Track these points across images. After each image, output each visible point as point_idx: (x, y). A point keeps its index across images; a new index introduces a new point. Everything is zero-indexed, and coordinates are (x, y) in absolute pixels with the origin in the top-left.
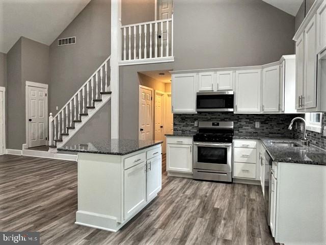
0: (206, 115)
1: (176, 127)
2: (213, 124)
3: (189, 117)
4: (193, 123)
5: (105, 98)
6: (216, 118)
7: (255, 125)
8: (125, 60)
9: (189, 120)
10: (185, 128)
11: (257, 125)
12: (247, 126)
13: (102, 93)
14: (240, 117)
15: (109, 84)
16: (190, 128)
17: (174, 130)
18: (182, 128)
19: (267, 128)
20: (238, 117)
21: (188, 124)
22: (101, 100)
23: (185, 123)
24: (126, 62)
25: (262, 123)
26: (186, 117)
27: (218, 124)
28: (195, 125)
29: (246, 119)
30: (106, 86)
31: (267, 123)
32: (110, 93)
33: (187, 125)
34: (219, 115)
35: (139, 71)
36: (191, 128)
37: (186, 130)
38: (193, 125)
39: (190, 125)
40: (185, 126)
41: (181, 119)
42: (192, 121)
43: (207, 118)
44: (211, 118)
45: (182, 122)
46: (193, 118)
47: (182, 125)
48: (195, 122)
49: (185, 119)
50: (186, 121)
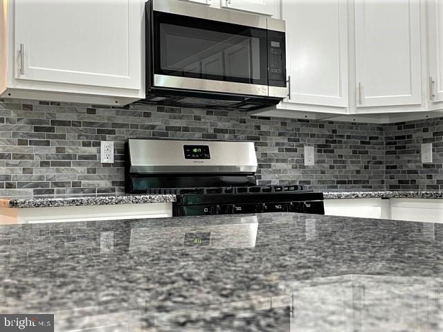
0: (147, 115)
2: (189, 151)
3: (73, 117)
4: (92, 150)
6: (186, 129)
7: (303, 156)
9: (71, 134)
10: (50, 173)
11: (310, 156)
12: (284, 161)
14: (263, 128)
16: (77, 171)
18: (38, 172)
20: (258, 127)
21: (69, 151)
23: (51, 151)
25: (320, 149)
26: (61, 117)
27: (204, 153)
28: (104, 160)
29: (280, 134)
31: (332, 151)
33: (64, 160)
34: (198, 118)
36: (81, 170)
37: (56, 184)
38: (93, 157)
39: (81, 157)
40: (54, 164)
41: (29, 129)
42: (87, 137)
43: (153, 127)
44: (167, 128)
45: (37, 143)
46: (91, 124)
47: (37, 160)
48: (102, 142)
49: (51, 129)
50: (56, 137)
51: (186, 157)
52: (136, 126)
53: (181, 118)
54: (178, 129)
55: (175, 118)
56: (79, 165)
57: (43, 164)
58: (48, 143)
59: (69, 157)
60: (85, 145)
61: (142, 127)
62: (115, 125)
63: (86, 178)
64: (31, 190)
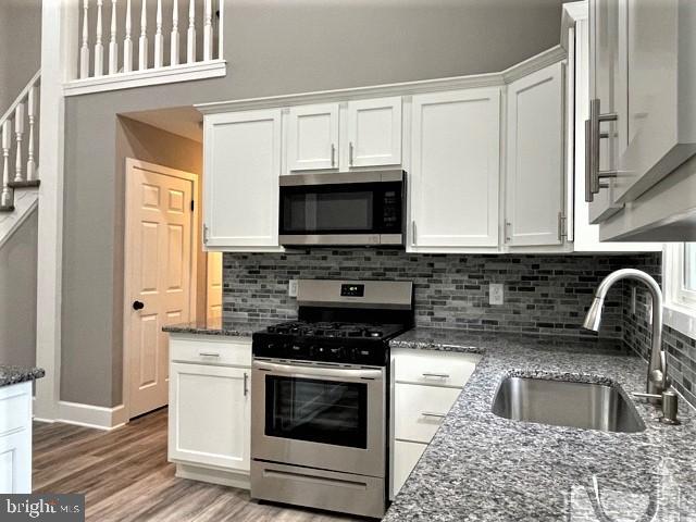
0: (324, 258)
1: (230, 299)
2: (345, 291)
3: (271, 263)
4: (283, 287)
5: (22, 203)
6: (357, 269)
7: (487, 294)
8: (85, 79)
9: (270, 275)
10: (257, 303)
11: (497, 294)
12: (462, 298)
13: (18, 186)
14: (437, 266)
16: (274, 302)
17: (225, 309)
18: (250, 301)
19: (529, 307)
20: (432, 265)
21: (269, 287)
22: (12, 209)
23: (258, 287)
24: (87, 84)
25: (511, 287)
26: (264, 263)
27: (360, 292)
28: (291, 294)
29: (458, 271)
30: (30, 162)
31: (532, 289)
32: (37, 184)
33: (265, 293)
34: (368, 259)
35: (124, 110)
36: (277, 301)
37: (261, 311)
38: (285, 292)
39: (276, 292)
40: (260, 296)
41: (245, 272)
42: (281, 277)
43: (329, 268)
44: (341, 269)
45: (250, 282)
46: (283, 267)
47: (250, 293)
48: (291, 281)
49: (259, 272)
50: (261, 277)
51: (342, 295)
52: (315, 268)
53: (351, 259)
54: (350, 269)
55: (347, 259)
56: (275, 297)
57: (254, 296)
58: (256, 282)
59: (269, 291)
60: (280, 283)
61: (321, 268)
62: (300, 268)
63: (280, 307)
64: (246, 313)
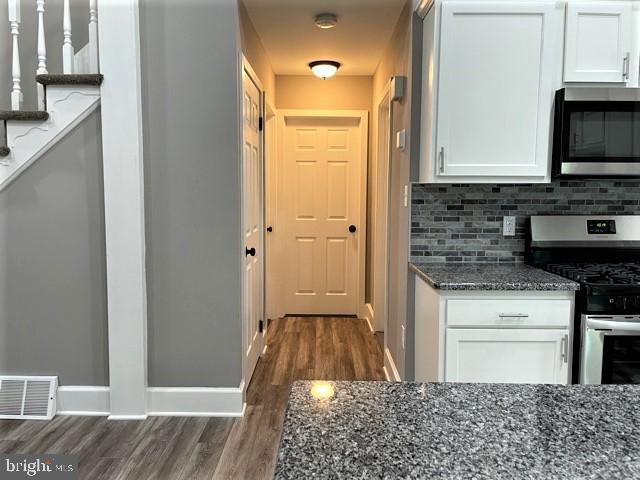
0: (549, 190)
1: (421, 241)
2: (592, 227)
3: (479, 196)
4: (496, 224)
5: (65, 108)
6: (590, 202)
9: (477, 210)
10: (459, 244)
13: (47, 81)
15: (80, 40)
16: (482, 243)
17: (413, 253)
18: (449, 243)
21: (476, 225)
22: (43, 117)
23: (459, 226)
26: (469, 196)
27: (610, 228)
28: (506, 233)
30: (67, 48)
32: (95, 81)
33: (471, 233)
34: (604, 191)
36: (486, 242)
37: (464, 253)
38: (497, 230)
39: (485, 231)
40: (463, 237)
41: (443, 208)
42: (491, 213)
43: (554, 202)
44: (570, 202)
45: (449, 219)
46: (495, 201)
47: (449, 233)
48: (505, 217)
49: (462, 208)
50: (464, 214)
51: (590, 233)
52: (538, 202)
53: (585, 191)
54: (582, 202)
55: (578, 191)
56: (484, 237)
57: (455, 236)
58: (458, 219)
59: (476, 230)
60: (489, 220)
61: (544, 202)
62: (517, 201)
63: (489, 249)
64: (444, 258)
